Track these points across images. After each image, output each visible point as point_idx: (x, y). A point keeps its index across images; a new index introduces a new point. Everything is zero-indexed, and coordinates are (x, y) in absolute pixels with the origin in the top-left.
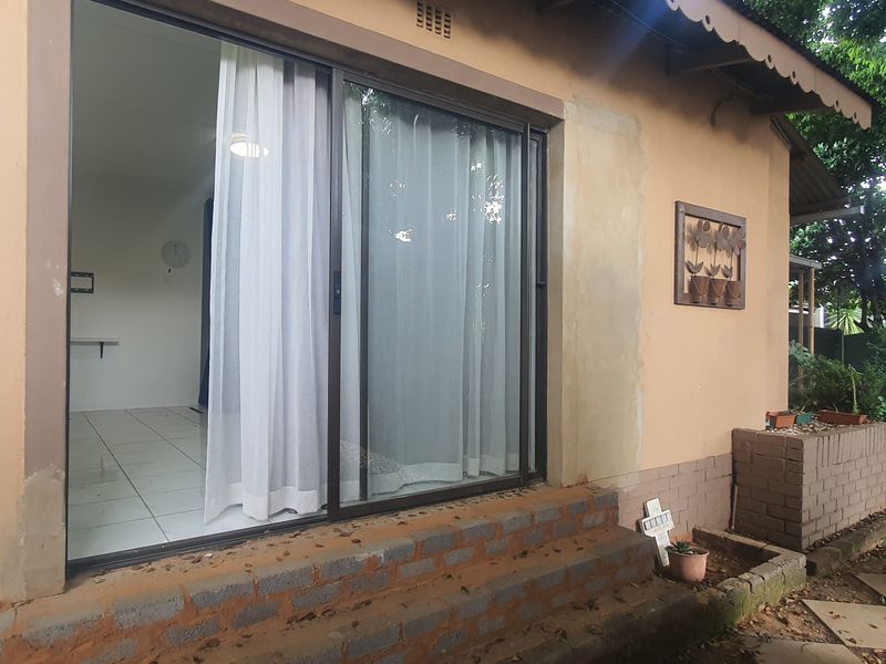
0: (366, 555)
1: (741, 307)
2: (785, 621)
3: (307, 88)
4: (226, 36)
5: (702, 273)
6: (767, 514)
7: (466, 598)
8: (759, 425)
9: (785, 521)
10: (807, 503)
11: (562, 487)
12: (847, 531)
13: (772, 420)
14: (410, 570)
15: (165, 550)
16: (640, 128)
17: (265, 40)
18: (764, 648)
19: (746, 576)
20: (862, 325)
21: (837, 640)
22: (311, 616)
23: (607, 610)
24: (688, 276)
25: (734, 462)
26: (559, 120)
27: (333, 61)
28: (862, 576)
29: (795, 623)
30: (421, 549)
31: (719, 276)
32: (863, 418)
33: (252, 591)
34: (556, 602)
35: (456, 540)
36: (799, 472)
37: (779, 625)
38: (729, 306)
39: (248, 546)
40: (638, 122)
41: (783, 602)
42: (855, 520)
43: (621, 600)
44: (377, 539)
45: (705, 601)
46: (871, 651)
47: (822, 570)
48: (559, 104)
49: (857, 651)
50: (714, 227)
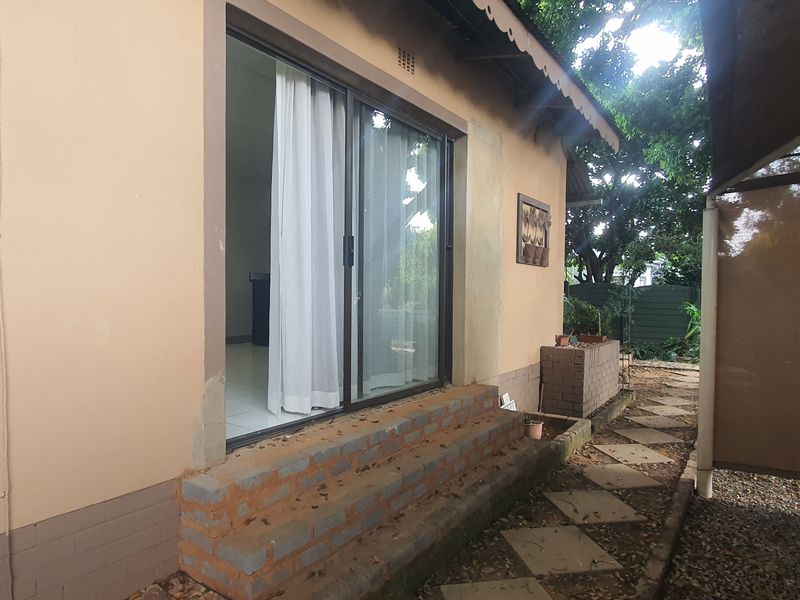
0: (390, 428)
1: (547, 265)
2: (589, 457)
3: (325, 99)
4: (280, 56)
5: (529, 243)
6: (562, 400)
7: (444, 451)
8: (553, 344)
9: (573, 403)
10: (585, 390)
11: (464, 386)
12: (602, 408)
13: (558, 340)
14: (408, 438)
15: (260, 435)
16: (502, 143)
17: (305, 62)
18: (585, 470)
19: (566, 433)
20: (579, 278)
21: (619, 462)
22: (367, 468)
23: (511, 456)
24: (523, 245)
25: (541, 368)
26: (465, 135)
27: (348, 85)
28: (616, 431)
29: (594, 457)
30: (415, 424)
31: (537, 245)
32: (604, 338)
33: (339, 452)
34: (486, 452)
35: (429, 418)
36: (582, 371)
37: (587, 459)
38: (541, 265)
39: (307, 430)
40: (501, 137)
41: (583, 448)
42: (603, 402)
43: (515, 449)
44: (389, 419)
45: (552, 447)
46: (636, 465)
47: (597, 430)
48: (465, 123)
49: (629, 465)
50: (537, 211)
